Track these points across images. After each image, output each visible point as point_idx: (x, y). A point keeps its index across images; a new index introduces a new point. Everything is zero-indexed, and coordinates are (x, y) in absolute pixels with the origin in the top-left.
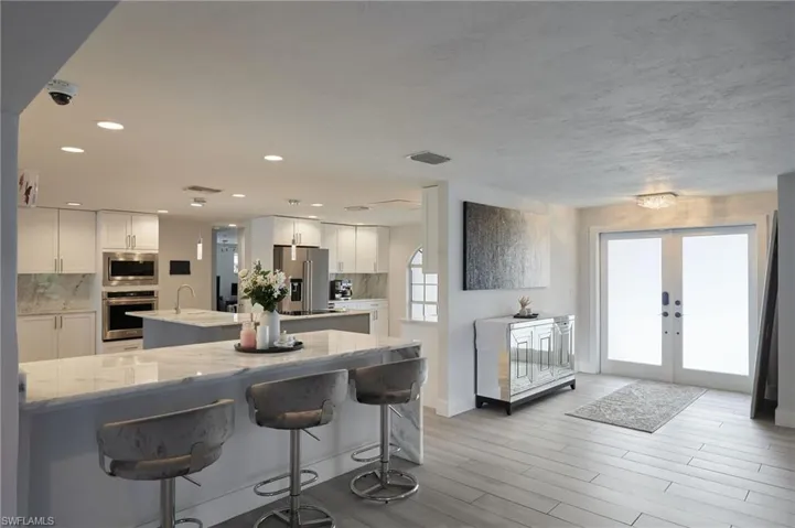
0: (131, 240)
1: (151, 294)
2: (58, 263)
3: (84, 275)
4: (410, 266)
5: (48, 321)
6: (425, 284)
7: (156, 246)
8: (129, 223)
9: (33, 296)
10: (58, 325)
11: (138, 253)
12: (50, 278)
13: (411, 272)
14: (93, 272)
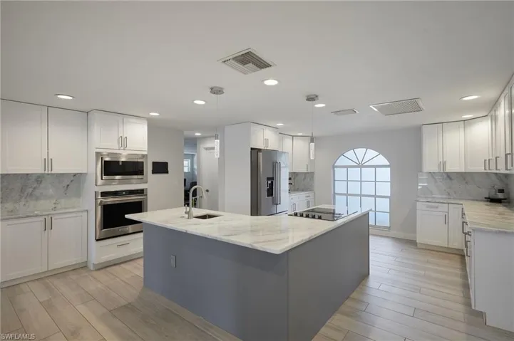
0: (123, 141)
1: (141, 192)
2: (48, 162)
3: (75, 175)
4: (334, 167)
5: (37, 224)
6: (347, 181)
7: (146, 147)
8: (121, 125)
9: (21, 197)
10: (48, 226)
11: (124, 153)
12: (39, 178)
13: (334, 171)
14: (84, 172)
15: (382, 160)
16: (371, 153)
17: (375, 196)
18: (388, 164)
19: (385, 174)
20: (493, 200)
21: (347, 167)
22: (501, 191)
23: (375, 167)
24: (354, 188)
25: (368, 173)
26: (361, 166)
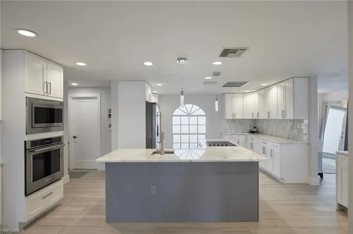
0: (47, 86)
1: (59, 140)
4: (172, 116)
6: (181, 125)
7: (62, 95)
8: (45, 69)
13: (172, 119)
15: (201, 112)
16: (195, 107)
17: (198, 134)
18: (205, 114)
19: (203, 120)
20: (252, 132)
21: (181, 116)
22: (255, 128)
23: (198, 116)
24: (185, 130)
25: (193, 120)
26: (189, 115)
